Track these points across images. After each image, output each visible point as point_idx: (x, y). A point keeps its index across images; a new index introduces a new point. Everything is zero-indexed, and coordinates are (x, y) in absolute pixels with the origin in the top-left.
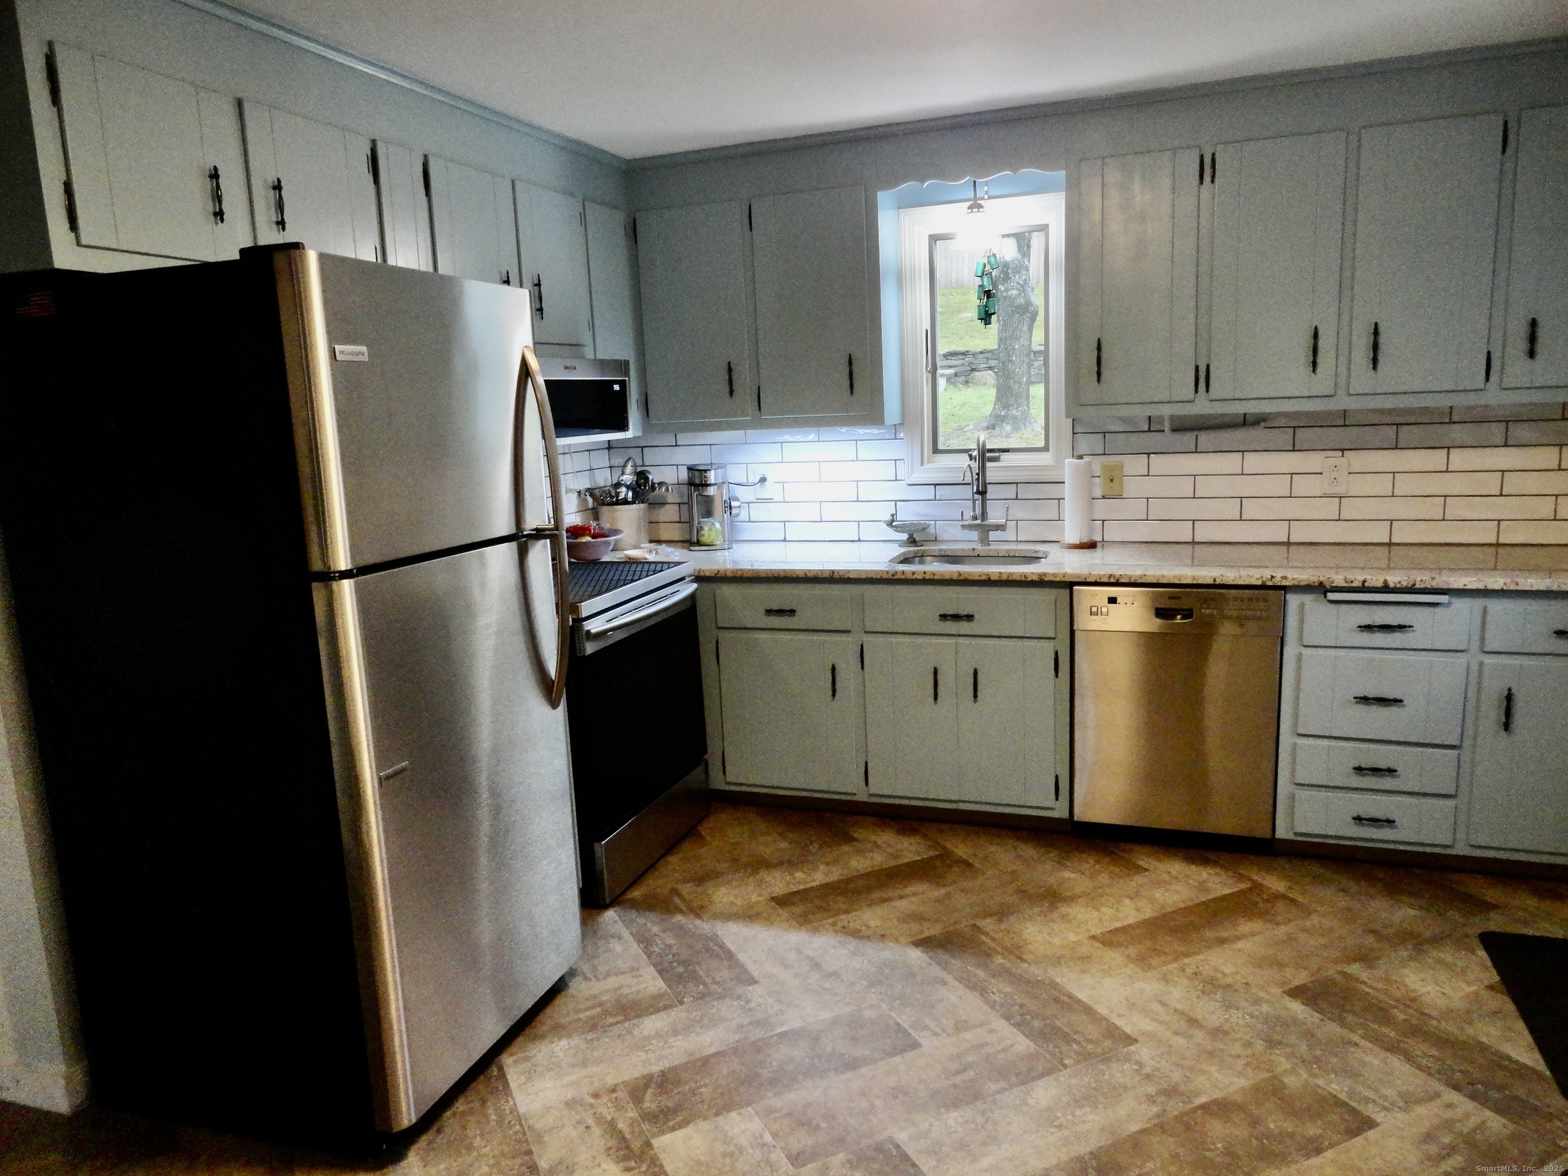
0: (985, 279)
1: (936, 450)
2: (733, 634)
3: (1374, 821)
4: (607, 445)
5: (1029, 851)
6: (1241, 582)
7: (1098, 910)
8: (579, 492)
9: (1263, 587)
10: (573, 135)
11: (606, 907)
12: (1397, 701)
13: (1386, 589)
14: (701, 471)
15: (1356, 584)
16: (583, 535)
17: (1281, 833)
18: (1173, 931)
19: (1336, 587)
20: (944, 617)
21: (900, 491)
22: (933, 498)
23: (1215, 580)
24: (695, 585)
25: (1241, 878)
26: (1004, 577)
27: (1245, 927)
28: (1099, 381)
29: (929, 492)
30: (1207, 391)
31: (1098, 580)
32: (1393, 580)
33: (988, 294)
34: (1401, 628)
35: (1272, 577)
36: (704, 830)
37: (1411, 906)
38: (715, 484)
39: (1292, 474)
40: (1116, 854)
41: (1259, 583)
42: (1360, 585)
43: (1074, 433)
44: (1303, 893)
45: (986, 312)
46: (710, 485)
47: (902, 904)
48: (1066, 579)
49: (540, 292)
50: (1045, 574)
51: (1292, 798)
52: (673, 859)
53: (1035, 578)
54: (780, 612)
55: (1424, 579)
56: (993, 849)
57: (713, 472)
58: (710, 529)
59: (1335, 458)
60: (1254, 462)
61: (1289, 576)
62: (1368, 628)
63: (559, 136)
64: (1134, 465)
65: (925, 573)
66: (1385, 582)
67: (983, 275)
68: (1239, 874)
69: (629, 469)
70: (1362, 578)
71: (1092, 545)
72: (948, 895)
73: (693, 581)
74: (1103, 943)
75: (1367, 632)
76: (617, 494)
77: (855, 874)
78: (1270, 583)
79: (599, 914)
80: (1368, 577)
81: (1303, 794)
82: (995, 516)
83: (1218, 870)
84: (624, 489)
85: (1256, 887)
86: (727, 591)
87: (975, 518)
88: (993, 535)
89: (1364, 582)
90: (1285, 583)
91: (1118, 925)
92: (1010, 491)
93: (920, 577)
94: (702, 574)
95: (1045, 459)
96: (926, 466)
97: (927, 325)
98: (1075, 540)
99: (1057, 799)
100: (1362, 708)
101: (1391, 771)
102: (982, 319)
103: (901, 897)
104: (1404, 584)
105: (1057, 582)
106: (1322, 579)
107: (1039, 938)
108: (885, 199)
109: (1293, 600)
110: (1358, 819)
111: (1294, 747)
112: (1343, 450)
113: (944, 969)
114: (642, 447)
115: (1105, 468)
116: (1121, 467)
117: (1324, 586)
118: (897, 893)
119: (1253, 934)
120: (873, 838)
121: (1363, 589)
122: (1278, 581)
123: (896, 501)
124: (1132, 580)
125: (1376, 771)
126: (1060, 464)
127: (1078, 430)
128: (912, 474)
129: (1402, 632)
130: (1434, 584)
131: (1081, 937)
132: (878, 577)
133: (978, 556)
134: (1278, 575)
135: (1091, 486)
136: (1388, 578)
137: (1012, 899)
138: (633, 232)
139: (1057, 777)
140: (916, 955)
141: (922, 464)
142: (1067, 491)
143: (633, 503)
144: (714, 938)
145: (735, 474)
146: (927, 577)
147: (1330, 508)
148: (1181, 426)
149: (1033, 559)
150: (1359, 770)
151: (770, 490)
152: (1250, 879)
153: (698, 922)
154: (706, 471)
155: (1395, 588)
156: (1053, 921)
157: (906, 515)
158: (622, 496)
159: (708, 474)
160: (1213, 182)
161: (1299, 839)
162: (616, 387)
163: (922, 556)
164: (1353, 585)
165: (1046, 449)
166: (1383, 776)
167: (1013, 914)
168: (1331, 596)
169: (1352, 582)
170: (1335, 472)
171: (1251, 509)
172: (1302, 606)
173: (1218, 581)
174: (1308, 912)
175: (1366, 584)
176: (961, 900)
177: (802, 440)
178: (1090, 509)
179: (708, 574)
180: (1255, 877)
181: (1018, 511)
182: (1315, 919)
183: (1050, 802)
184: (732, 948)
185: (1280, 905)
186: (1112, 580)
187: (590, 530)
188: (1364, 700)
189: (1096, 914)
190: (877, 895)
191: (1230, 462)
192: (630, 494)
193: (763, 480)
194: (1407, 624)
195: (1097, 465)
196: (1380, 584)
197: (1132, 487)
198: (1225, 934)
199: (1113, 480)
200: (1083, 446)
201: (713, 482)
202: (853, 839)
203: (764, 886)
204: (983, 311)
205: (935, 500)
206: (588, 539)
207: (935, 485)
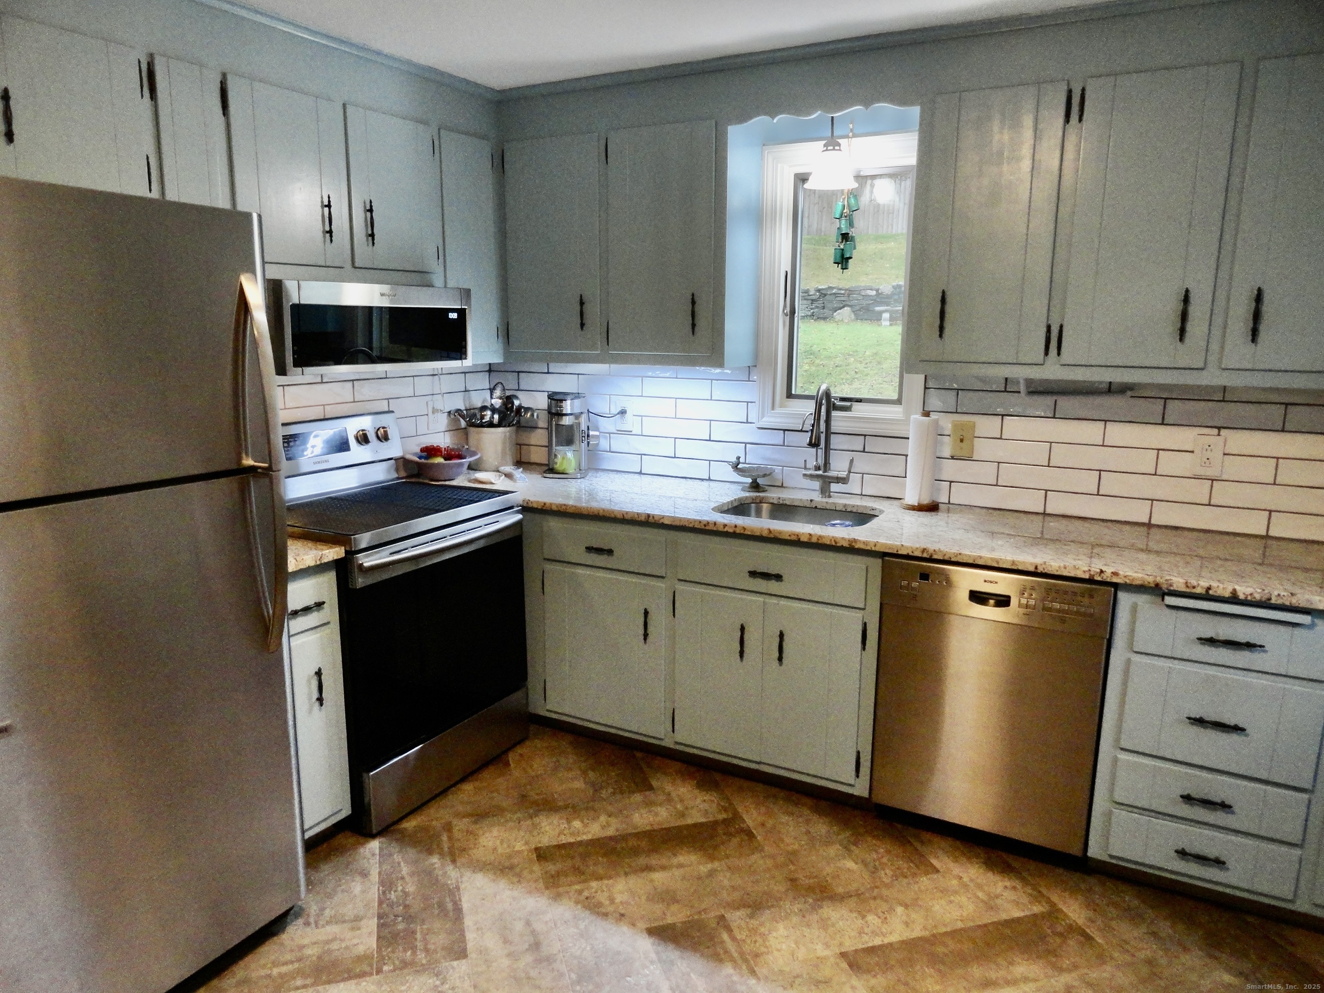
0: (843, 222)
1: (790, 395)
2: (558, 567)
3: (1201, 859)
4: (487, 368)
5: (821, 827)
6: (1065, 573)
7: (864, 917)
8: (449, 412)
9: (1091, 581)
10: (423, 61)
11: (373, 836)
12: (1237, 729)
13: (1234, 599)
14: (557, 400)
15: (1198, 590)
16: (435, 455)
17: (1094, 851)
18: (934, 960)
19: (1175, 591)
20: (753, 574)
21: (749, 434)
22: (782, 443)
23: (1036, 568)
24: (520, 516)
25: (1038, 897)
26: (814, 540)
27: (1023, 968)
28: (941, 336)
29: (778, 437)
30: (1059, 354)
31: (911, 554)
32: (1243, 591)
33: (845, 237)
34: (1249, 646)
35: (1102, 571)
36: (512, 757)
37: (1229, 970)
38: (571, 414)
39: (1159, 450)
40: (911, 844)
41: (1087, 576)
42: (1204, 592)
43: (926, 388)
44: (1107, 929)
45: (842, 255)
46: (566, 415)
47: (658, 877)
48: (877, 549)
49: (372, 218)
50: (855, 541)
51: (1109, 815)
52: (468, 787)
53: (846, 544)
54: (599, 551)
55: (1282, 594)
56: (785, 818)
57: (569, 402)
58: (563, 458)
59: (1209, 437)
60: (1119, 433)
61: (1121, 572)
62: (1211, 642)
63: (409, 63)
64: (987, 426)
65: (736, 526)
66: (1234, 592)
67: (841, 217)
68: (1040, 892)
69: (498, 393)
70: (1206, 585)
71: (932, 508)
72: (711, 874)
73: (518, 512)
74: (851, 966)
75: (1209, 646)
76: (482, 417)
77: (631, 831)
78: (1098, 578)
79: (363, 844)
80: (1214, 584)
81: (1121, 815)
82: (839, 466)
83: (1018, 884)
84: (489, 413)
85: (1054, 913)
86: (554, 524)
87: (818, 468)
88: (834, 487)
89: (1209, 588)
90: (1115, 580)
91: (877, 941)
92: (858, 443)
93: (731, 530)
94: (530, 505)
95: (895, 412)
96: (778, 410)
97: (786, 266)
98: (914, 502)
99: (857, 776)
100: (1195, 730)
101: (1225, 807)
102: (838, 263)
103: (663, 868)
104: (1258, 597)
105: (868, 551)
106: (1158, 580)
107: (784, 947)
108: (736, 134)
109: (1125, 600)
110: (1182, 854)
111: (1115, 760)
112: (1219, 428)
113: (665, 972)
114: (518, 372)
115: (956, 426)
116: (973, 426)
117: (1161, 588)
118: (664, 861)
119: (1026, 980)
120: (669, 788)
121: (1207, 596)
122: (1107, 577)
123: (746, 443)
124: (946, 558)
125: (1207, 803)
126: (907, 421)
127: (930, 384)
128: (762, 417)
129: (1251, 651)
130: (1294, 601)
131: (827, 953)
132: (691, 525)
133: (816, 507)
134: (1109, 570)
135: (936, 444)
136: (1237, 587)
137: (779, 888)
138: (500, 162)
139: (858, 753)
140: (646, 945)
141: (773, 408)
142: (911, 448)
143: (499, 425)
144: (454, 892)
145: (600, 405)
146: (738, 531)
147: (1201, 491)
148: (1038, 389)
149: (862, 518)
150: (1188, 799)
151: (630, 422)
152: (1049, 901)
153: (450, 868)
154: (561, 401)
155: (1246, 600)
156: (808, 926)
157: (754, 458)
158: (487, 419)
159: (564, 404)
160: (1080, 120)
161: (1114, 861)
162: (453, 316)
163: (761, 502)
164: (1194, 591)
165: (899, 402)
166: (1215, 810)
167: (769, 908)
168: (1169, 600)
169: (1194, 587)
170: (1209, 452)
171: (1110, 484)
172: (1134, 609)
173: (1040, 569)
174: (1102, 958)
175: (1211, 592)
176: (725, 879)
177: (661, 375)
178: (936, 468)
179: (535, 506)
180: (1055, 898)
181: (863, 463)
182: (1107, 971)
183: (847, 774)
184: (465, 905)
185: (1072, 943)
186: (925, 555)
187: (441, 452)
188: (1199, 722)
189: (860, 922)
190: (642, 861)
191: (1091, 431)
192: (496, 417)
193: (623, 412)
194: (1258, 643)
195: (947, 423)
196: (1227, 594)
197: (982, 448)
198: (993, 975)
199: (964, 438)
200: (935, 402)
201: (569, 412)
202: (651, 788)
203: (535, 833)
204: (839, 255)
205: (784, 446)
206: (440, 460)
207: (785, 430)
